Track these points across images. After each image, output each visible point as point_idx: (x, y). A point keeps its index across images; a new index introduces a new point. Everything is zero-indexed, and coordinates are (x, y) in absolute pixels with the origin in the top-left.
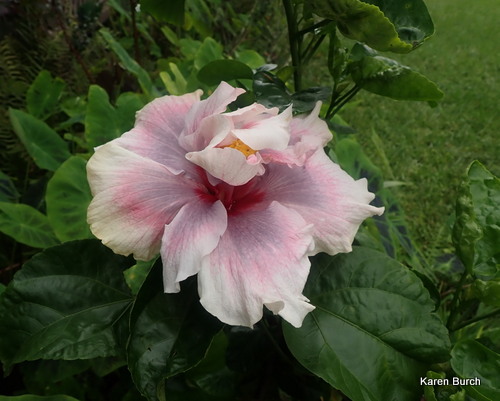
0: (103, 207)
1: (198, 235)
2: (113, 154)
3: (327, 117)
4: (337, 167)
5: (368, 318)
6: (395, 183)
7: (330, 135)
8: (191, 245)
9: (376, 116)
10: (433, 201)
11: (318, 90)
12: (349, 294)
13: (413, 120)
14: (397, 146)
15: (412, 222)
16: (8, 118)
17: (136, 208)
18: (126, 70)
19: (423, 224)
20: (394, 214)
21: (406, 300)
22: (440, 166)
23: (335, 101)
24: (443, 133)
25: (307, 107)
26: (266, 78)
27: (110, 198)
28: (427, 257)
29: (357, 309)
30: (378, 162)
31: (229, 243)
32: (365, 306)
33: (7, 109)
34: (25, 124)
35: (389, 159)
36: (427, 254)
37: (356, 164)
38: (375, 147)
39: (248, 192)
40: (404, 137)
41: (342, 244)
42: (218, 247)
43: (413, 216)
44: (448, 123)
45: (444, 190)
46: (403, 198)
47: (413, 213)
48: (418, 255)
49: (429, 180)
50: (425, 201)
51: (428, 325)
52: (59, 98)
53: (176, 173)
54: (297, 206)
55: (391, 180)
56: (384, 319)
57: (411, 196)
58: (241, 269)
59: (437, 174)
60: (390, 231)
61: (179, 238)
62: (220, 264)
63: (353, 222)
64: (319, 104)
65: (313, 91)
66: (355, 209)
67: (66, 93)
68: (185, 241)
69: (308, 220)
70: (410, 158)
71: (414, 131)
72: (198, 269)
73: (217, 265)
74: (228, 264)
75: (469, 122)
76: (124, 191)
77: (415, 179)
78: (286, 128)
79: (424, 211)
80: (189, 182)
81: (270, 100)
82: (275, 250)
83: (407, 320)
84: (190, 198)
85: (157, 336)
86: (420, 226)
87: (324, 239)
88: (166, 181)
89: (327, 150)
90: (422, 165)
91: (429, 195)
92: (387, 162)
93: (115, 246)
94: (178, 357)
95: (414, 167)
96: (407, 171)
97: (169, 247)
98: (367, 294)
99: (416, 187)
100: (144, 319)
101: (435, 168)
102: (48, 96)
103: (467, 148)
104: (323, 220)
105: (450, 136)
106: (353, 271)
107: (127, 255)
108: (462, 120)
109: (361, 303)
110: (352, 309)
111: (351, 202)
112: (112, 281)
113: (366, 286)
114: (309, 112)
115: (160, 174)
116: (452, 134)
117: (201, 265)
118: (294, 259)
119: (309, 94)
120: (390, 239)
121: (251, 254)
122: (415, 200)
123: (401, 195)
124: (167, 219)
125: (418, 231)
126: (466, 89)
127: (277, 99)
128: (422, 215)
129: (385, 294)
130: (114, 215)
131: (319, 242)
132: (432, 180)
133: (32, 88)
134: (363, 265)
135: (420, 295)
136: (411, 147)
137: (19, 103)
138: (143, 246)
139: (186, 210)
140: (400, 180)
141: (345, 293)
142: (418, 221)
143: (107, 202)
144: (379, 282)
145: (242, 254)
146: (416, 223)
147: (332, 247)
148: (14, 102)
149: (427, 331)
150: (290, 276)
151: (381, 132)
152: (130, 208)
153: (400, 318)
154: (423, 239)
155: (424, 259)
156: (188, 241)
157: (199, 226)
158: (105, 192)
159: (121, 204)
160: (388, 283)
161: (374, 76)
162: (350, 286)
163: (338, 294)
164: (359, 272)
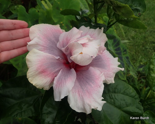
0: (33, 72)
5: (117, 103)
8: (65, 85)
10: (138, 46)
12: (112, 96)
15: (131, 53)
17: (45, 72)
19: (134, 54)
21: (130, 98)
22: (142, 34)
24: (144, 22)
27: (35, 69)
29: (114, 101)
31: (78, 84)
32: (117, 99)
41: (111, 80)
42: (74, 86)
44: (146, 18)
45: (142, 42)
46: (128, 45)
47: (131, 50)
48: (132, 66)
49: (138, 39)
50: (136, 46)
51: (137, 106)
53: (57, 58)
54: (98, 68)
56: (123, 104)
58: (83, 94)
59: (140, 36)
60: (123, 59)
61: (60, 82)
63: (114, 73)
66: (115, 69)
68: (63, 84)
70: (132, 31)
73: (75, 93)
74: (78, 92)
75: (153, 18)
76: (40, 66)
77: (133, 38)
79: (135, 49)
80: (61, 60)
83: (130, 104)
84: (62, 67)
85: (50, 113)
86: (133, 54)
87: (106, 79)
88: (54, 61)
90: (136, 33)
91: (137, 44)
93: (37, 86)
94: (57, 121)
95: (133, 34)
96: (130, 35)
97: (56, 85)
98: (118, 95)
99: (133, 41)
100: (45, 107)
101: (140, 34)
102: (5, 6)
103: (151, 27)
105: (146, 23)
106: (113, 88)
107: (41, 88)
108: (151, 17)
109: (115, 98)
110: (112, 100)
113: (118, 93)
115: (52, 59)
116: (147, 22)
117: (69, 93)
120: (123, 61)
121: (85, 88)
122: (132, 46)
124: (55, 75)
125: (133, 56)
126: (153, 5)
128: (134, 51)
129: (122, 95)
130: (37, 75)
132: (139, 39)
134: (117, 86)
135: (135, 96)
138: (47, 85)
139: (62, 71)
141: (110, 95)
142: (133, 53)
144: (122, 92)
145: (82, 89)
149: (137, 108)
152: (42, 72)
153: (128, 104)
154: (134, 59)
155: (134, 67)
156: (64, 84)
157: (67, 79)
158: (33, 67)
159: (39, 71)
160: (125, 92)
161: (123, 19)
162: (112, 93)
163: (108, 95)
164: (115, 88)
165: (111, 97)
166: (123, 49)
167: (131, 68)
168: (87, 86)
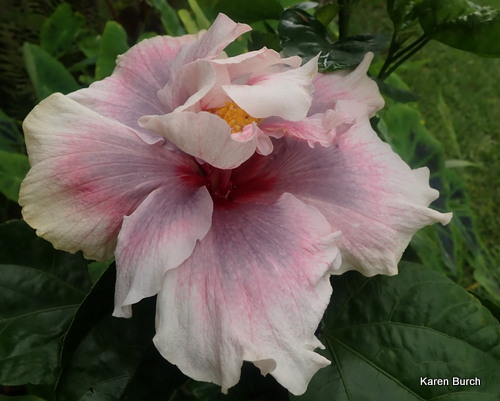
0: (40, 183)
1: (165, 236)
2: (60, 110)
3: (380, 76)
4: (387, 148)
6: (462, 163)
7: (380, 101)
8: (153, 250)
9: (444, 80)
11: (369, 38)
12: (389, 332)
13: (490, 88)
14: (467, 117)
15: (478, 211)
16: (21, 54)
17: (87, 189)
18: (154, 8)
19: (491, 213)
20: (457, 201)
23: (393, 55)
25: (350, 59)
26: (298, 18)
27: (49, 172)
28: (493, 255)
29: (400, 356)
30: (442, 134)
31: (210, 251)
32: (411, 351)
33: (21, 45)
34: (40, 63)
35: (456, 131)
36: (494, 251)
37: (412, 136)
38: (440, 117)
39: (254, 175)
40: (476, 107)
41: (383, 262)
42: (191, 257)
43: (479, 204)
46: (469, 181)
47: (480, 200)
48: (483, 253)
52: (76, 35)
53: (150, 141)
54: (320, 202)
55: (457, 158)
57: (480, 179)
58: (221, 296)
61: (139, 237)
62: (190, 284)
63: (402, 230)
64: (369, 57)
65: (362, 39)
66: (406, 213)
67: (85, 30)
68: (147, 243)
69: (334, 224)
70: (482, 133)
71: (490, 101)
72: (158, 289)
73: (186, 286)
76: (69, 163)
77: (486, 158)
78: (307, 87)
79: (494, 199)
81: (301, 49)
82: (277, 268)
84: (166, 179)
85: (105, 372)
86: (487, 216)
87: (358, 255)
88: (134, 152)
89: (374, 122)
90: (496, 143)
92: (453, 136)
93: (56, 239)
95: (486, 144)
96: (477, 149)
97: (126, 249)
98: (416, 334)
99: (486, 169)
100: (89, 343)
102: (65, 33)
104: (357, 225)
106: (398, 299)
109: (405, 346)
110: (392, 354)
111: (401, 201)
112: (71, 276)
113: (416, 322)
114: (353, 68)
115: (126, 142)
117: (162, 284)
118: (306, 282)
119: (356, 43)
121: (239, 272)
122: (484, 185)
123: (467, 176)
124: (129, 206)
125: (484, 221)
127: (311, 47)
128: (491, 203)
129: (437, 335)
130: (54, 196)
131: (348, 257)
133: (48, 22)
134: (413, 291)
136: (484, 120)
137: (35, 39)
138: (95, 241)
139: (157, 196)
140: (468, 158)
141: (384, 328)
142: (486, 210)
143: (46, 177)
144: (435, 319)
145: (225, 272)
146: (482, 213)
147: (368, 266)
148: (30, 36)
150: (296, 310)
151: (449, 99)
152: (79, 189)
154: (490, 232)
155: (490, 258)
156: (150, 243)
157: (170, 223)
158: (43, 163)
159: (65, 182)
160: (448, 322)
161: (454, 21)
162: (393, 320)
163: (373, 328)
164: (407, 302)
165: (387, 339)
166: (452, 186)
167: (480, 259)
168: (248, 266)
